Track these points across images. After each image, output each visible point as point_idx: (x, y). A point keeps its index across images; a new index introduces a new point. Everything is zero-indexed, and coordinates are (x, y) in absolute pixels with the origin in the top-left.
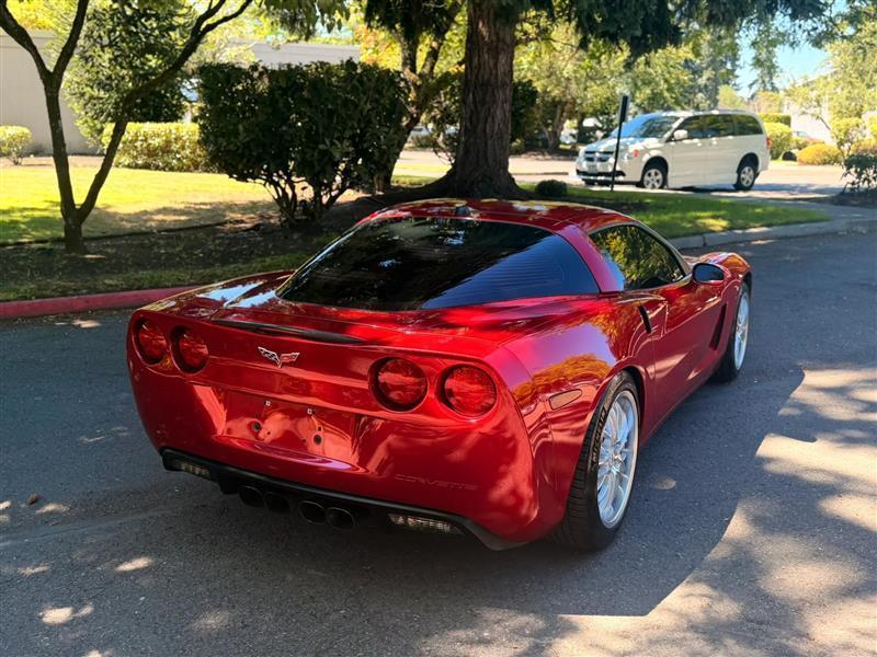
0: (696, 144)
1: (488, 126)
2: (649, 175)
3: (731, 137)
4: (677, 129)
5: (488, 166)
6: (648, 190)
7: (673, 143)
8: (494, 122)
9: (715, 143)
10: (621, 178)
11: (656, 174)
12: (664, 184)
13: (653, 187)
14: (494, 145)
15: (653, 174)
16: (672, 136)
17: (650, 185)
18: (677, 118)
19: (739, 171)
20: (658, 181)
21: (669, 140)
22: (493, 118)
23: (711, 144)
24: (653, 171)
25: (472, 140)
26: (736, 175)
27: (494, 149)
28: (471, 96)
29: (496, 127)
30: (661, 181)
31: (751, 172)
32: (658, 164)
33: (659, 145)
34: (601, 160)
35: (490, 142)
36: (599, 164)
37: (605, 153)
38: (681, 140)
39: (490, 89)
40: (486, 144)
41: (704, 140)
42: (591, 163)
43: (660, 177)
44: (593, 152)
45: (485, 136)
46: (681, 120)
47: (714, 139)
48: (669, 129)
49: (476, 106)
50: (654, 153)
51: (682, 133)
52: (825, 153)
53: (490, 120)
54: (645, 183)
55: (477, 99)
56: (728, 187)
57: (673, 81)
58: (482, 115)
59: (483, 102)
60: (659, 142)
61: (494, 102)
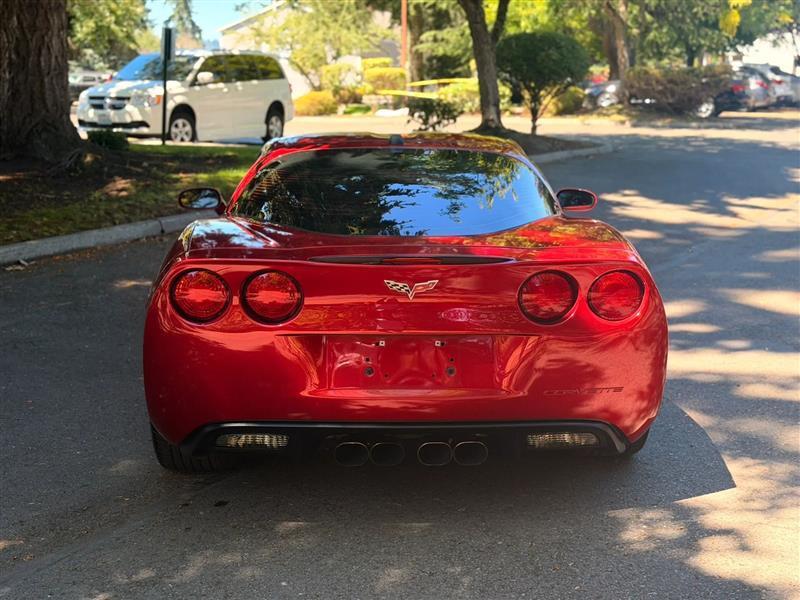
0: (222, 89)
1: (42, 59)
2: (176, 126)
3: (255, 82)
4: (200, 70)
5: (48, 111)
6: (177, 143)
7: (197, 88)
8: (49, 53)
9: (240, 88)
10: (144, 130)
11: (184, 125)
12: (194, 138)
13: (182, 140)
14: (52, 83)
15: (180, 125)
16: (195, 79)
17: (179, 138)
18: (197, 59)
19: (268, 121)
20: (187, 133)
21: (194, 83)
22: (49, 49)
23: (236, 89)
24: (180, 122)
25: (21, 77)
26: (264, 127)
27: (53, 91)
28: (15, 18)
29: (53, 60)
30: (190, 133)
31: (279, 123)
32: (185, 112)
33: (183, 90)
34: (114, 107)
35: (46, 80)
36: (112, 113)
37: (119, 98)
38: (205, 84)
39: (41, 12)
40: (42, 81)
41: (229, 85)
42: (100, 112)
43: (188, 128)
44: (102, 98)
45: (40, 71)
46: (201, 61)
47: (239, 83)
48: (190, 71)
49: (23, 33)
50: (179, 100)
51: (206, 76)
52: (321, 103)
53: (44, 51)
54: (173, 136)
55: (25, 25)
56: (257, 142)
57: (119, 13)
58: (33, 45)
59: (33, 28)
60: (183, 86)
61: (48, 28)
